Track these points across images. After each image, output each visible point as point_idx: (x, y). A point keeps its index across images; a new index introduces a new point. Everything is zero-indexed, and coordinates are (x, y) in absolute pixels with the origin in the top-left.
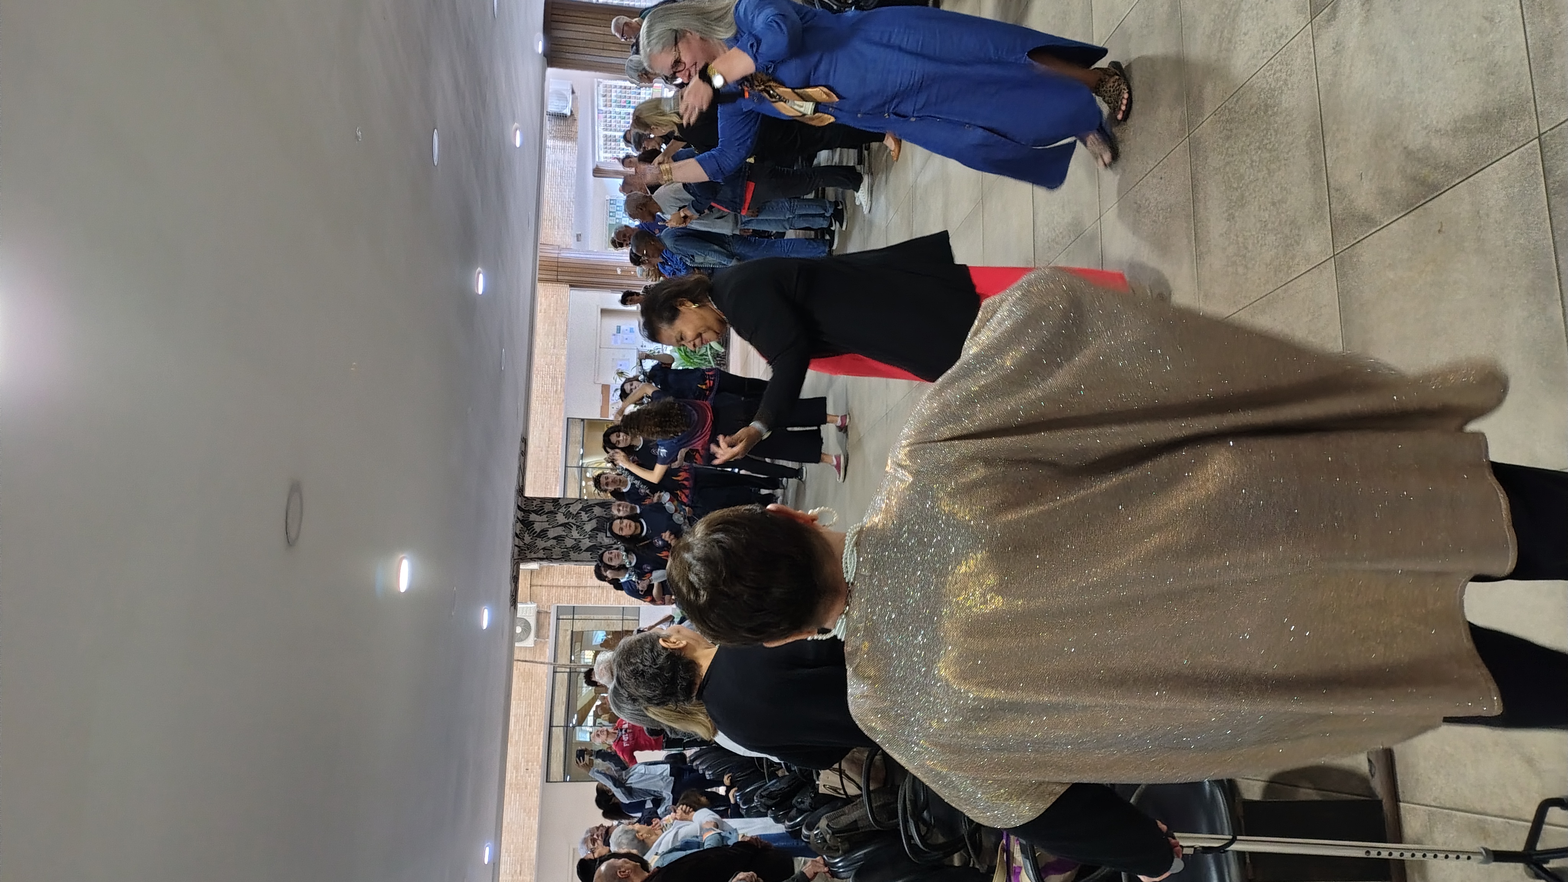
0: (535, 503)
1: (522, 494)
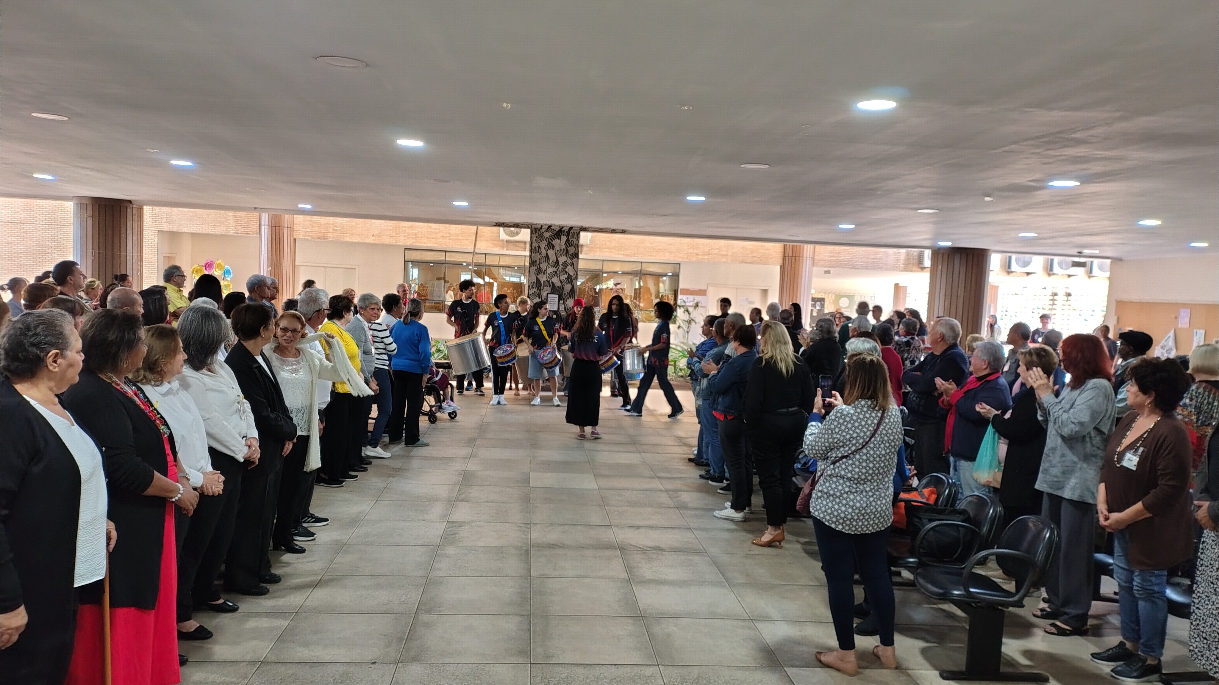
0: (575, 240)
1: (582, 230)
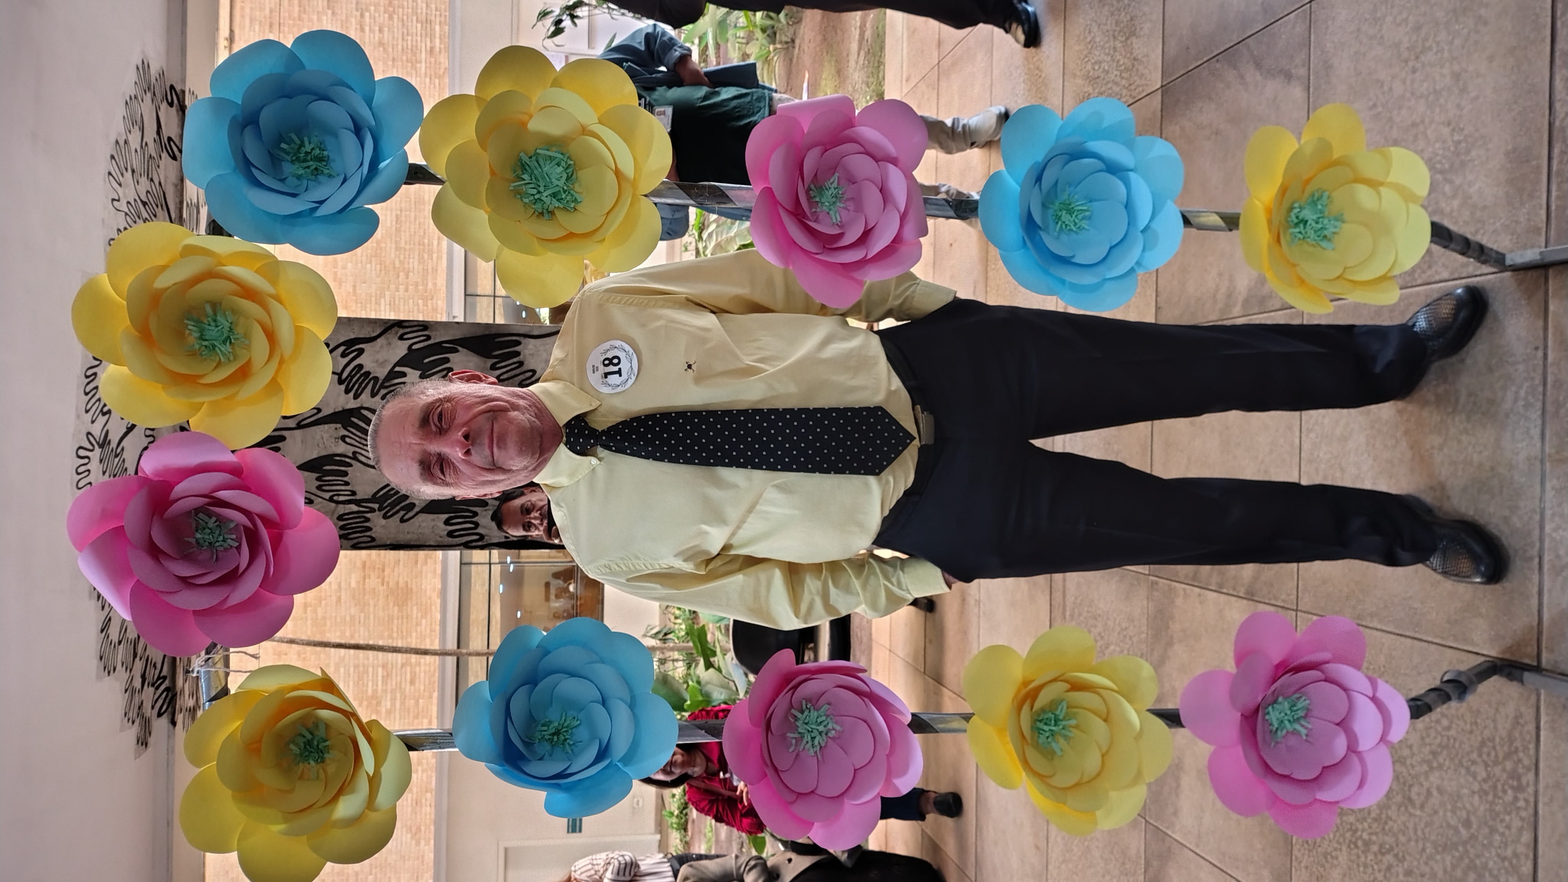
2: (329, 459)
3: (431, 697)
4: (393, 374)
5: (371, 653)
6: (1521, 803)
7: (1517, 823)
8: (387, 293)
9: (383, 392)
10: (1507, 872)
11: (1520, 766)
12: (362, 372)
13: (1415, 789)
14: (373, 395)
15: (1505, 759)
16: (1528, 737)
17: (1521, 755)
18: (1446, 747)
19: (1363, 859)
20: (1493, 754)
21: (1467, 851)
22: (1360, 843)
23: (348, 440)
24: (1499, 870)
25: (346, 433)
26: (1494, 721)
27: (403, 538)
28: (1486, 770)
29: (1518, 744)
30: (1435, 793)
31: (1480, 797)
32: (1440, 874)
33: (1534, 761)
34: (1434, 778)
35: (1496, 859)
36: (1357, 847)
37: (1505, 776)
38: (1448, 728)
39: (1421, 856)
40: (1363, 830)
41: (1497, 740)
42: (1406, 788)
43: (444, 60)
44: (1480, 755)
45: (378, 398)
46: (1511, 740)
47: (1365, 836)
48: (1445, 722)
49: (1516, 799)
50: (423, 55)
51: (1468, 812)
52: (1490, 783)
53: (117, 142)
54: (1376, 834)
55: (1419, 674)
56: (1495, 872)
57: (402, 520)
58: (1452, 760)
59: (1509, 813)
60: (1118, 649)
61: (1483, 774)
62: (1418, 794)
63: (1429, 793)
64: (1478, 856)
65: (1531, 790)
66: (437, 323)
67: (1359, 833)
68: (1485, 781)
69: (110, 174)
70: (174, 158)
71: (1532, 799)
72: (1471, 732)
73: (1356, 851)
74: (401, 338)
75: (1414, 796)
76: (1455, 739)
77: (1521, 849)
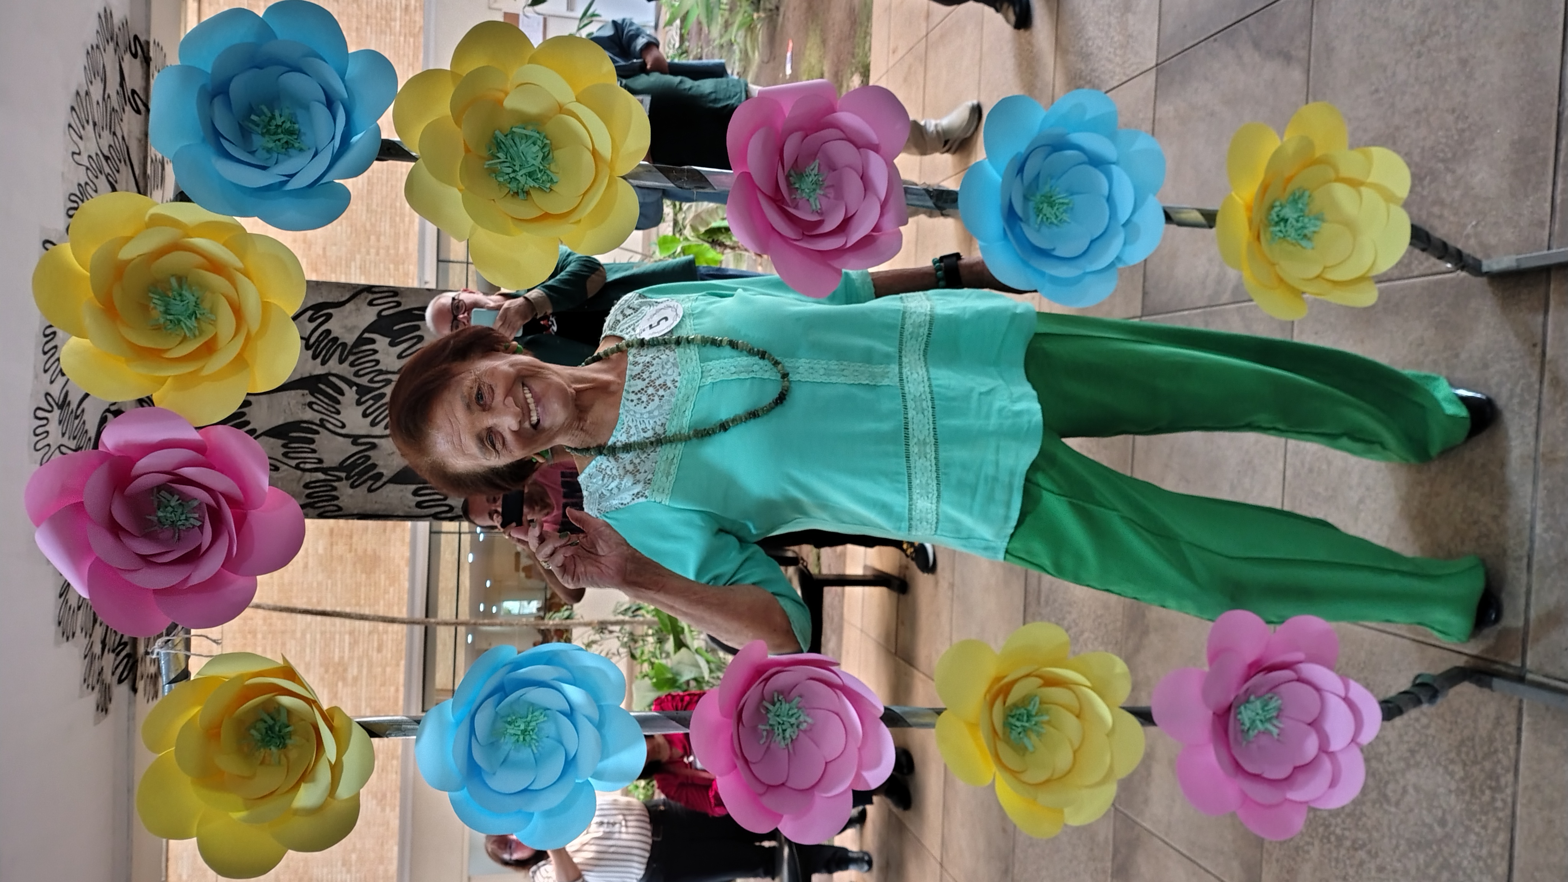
2: (296, 425)
3: (398, 665)
4: (361, 341)
5: (338, 621)
6: (1499, 804)
7: (1493, 824)
8: (358, 257)
9: (351, 358)
10: (1481, 872)
11: (1499, 766)
12: (330, 337)
13: (1391, 786)
14: (341, 361)
15: (1484, 758)
16: (1508, 738)
17: (1501, 755)
18: (1425, 745)
19: (1335, 855)
20: (1472, 753)
21: (1440, 850)
22: (1333, 838)
23: (315, 407)
24: (1473, 869)
25: (314, 400)
26: (1475, 721)
27: (369, 508)
28: (1464, 769)
29: (1498, 744)
30: (1411, 790)
31: (1457, 796)
32: (1413, 872)
33: (1513, 761)
34: (1411, 777)
35: (1470, 858)
36: (1329, 841)
37: (1482, 776)
38: (1427, 727)
39: (1394, 852)
40: (1337, 825)
41: (1477, 739)
42: (1382, 785)
43: (418, 18)
44: (1459, 753)
45: (346, 364)
46: (1491, 740)
47: (1338, 831)
48: (1424, 721)
49: (1493, 799)
50: (398, 14)
51: (1444, 812)
52: (1468, 783)
53: (78, 93)
54: (1349, 829)
55: (1400, 671)
56: (1469, 871)
57: (370, 490)
58: (1430, 758)
59: (1486, 814)
60: (1092, 636)
61: (1460, 774)
62: (1394, 791)
63: (1405, 791)
64: (1452, 855)
65: (1509, 791)
66: (408, 288)
67: (1332, 829)
68: (1463, 780)
69: (70, 126)
70: (138, 112)
71: (1509, 800)
72: (1450, 731)
73: (1328, 846)
74: (371, 304)
75: (1390, 794)
76: (1434, 737)
77: (1496, 849)
